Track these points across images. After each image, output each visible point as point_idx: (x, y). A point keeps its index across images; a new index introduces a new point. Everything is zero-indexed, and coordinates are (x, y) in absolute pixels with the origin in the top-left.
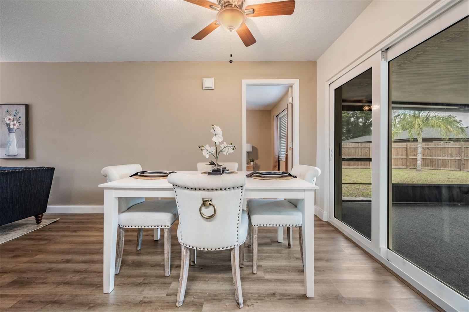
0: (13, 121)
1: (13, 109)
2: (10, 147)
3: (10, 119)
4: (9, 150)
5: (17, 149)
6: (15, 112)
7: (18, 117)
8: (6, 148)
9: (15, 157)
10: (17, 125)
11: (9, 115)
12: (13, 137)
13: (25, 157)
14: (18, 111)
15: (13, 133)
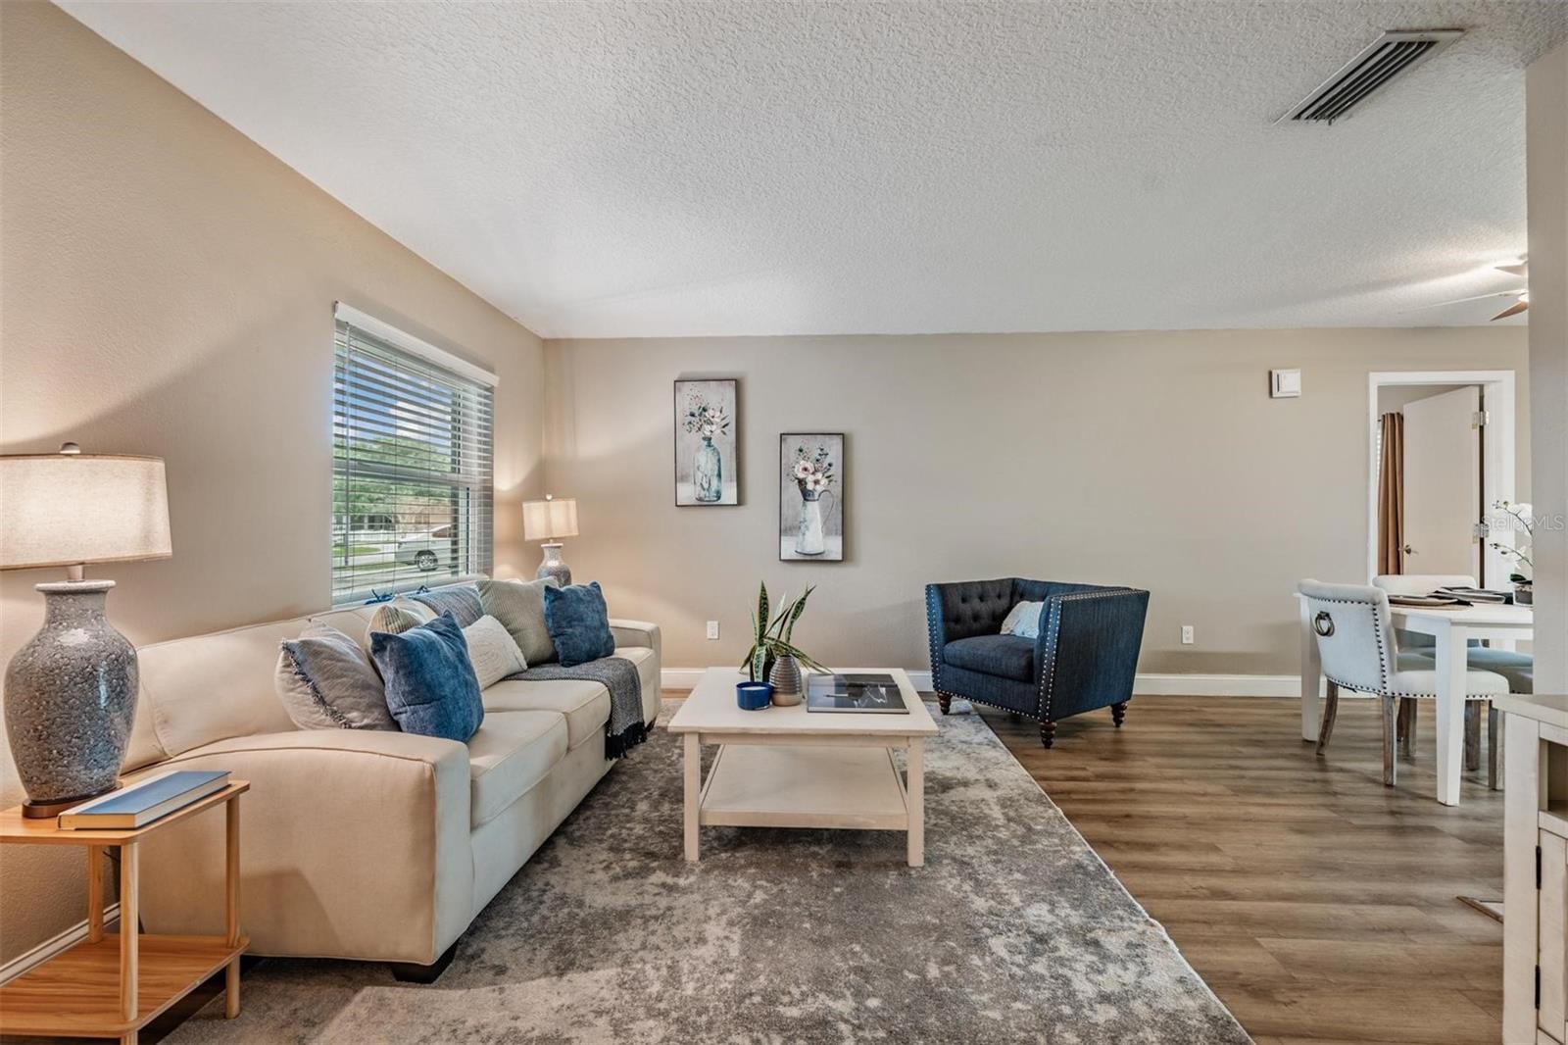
0: (813, 473)
1: (813, 446)
2: (807, 533)
3: (805, 469)
4: (804, 539)
5: (824, 537)
6: (819, 451)
7: (825, 465)
8: (796, 536)
9: (819, 557)
10: (824, 481)
11: (803, 459)
12: (814, 510)
13: (840, 558)
14: (826, 450)
15: (814, 500)
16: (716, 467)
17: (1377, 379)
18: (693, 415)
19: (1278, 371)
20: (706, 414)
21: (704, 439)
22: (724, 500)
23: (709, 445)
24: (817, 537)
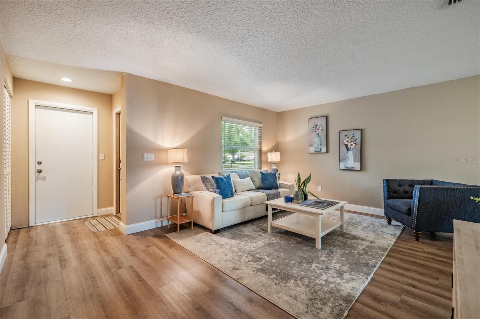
0: (350, 142)
1: (350, 134)
2: (348, 161)
3: (348, 141)
4: (347, 163)
5: (354, 163)
6: (353, 135)
7: (355, 139)
8: (345, 162)
9: (352, 169)
10: (354, 145)
11: (347, 138)
12: (351, 154)
13: (360, 169)
14: (355, 135)
15: (351, 151)
16: (320, 142)
18: (314, 128)
20: (317, 127)
21: (317, 134)
22: (322, 151)
23: (318, 136)
24: (352, 162)
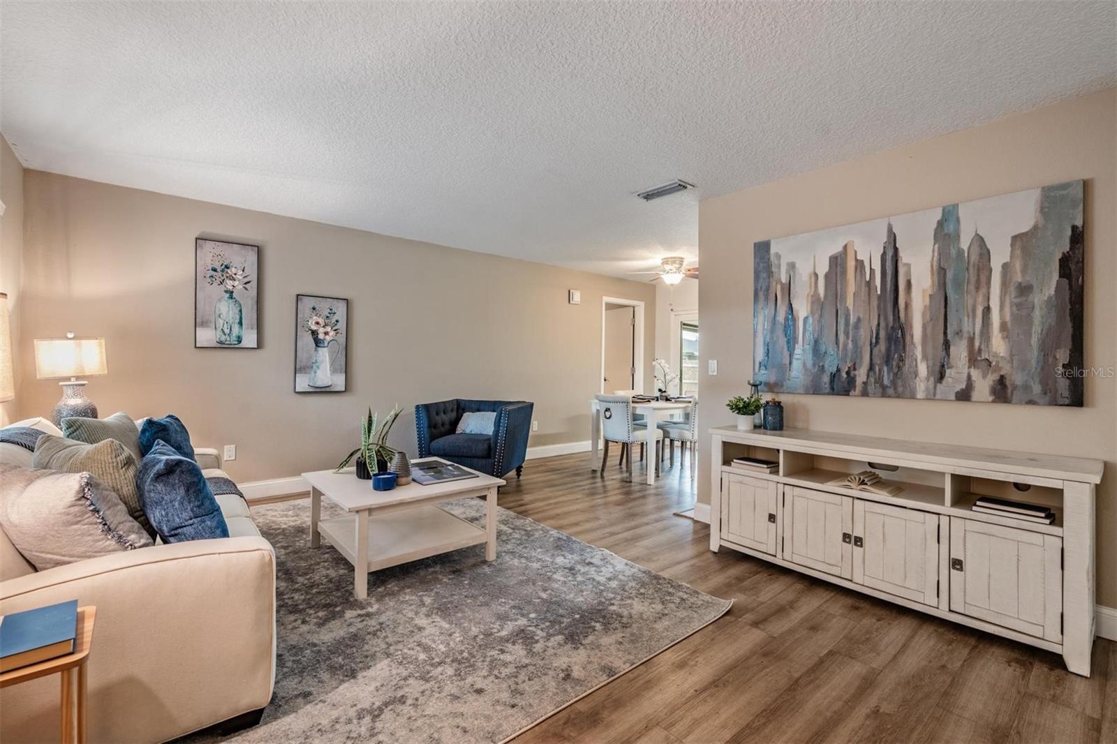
0: (324, 327)
1: (324, 306)
2: (318, 371)
3: (318, 323)
4: (315, 376)
5: (331, 374)
6: (329, 311)
7: (334, 321)
8: (309, 373)
9: (328, 389)
10: (332, 333)
11: (316, 315)
12: (324, 355)
13: (344, 389)
14: (334, 310)
15: (324, 347)
16: (238, 317)
17: (606, 299)
18: (214, 270)
19: (574, 291)
20: (229, 271)
21: (226, 292)
22: (244, 344)
23: (231, 297)
24: (325, 374)
